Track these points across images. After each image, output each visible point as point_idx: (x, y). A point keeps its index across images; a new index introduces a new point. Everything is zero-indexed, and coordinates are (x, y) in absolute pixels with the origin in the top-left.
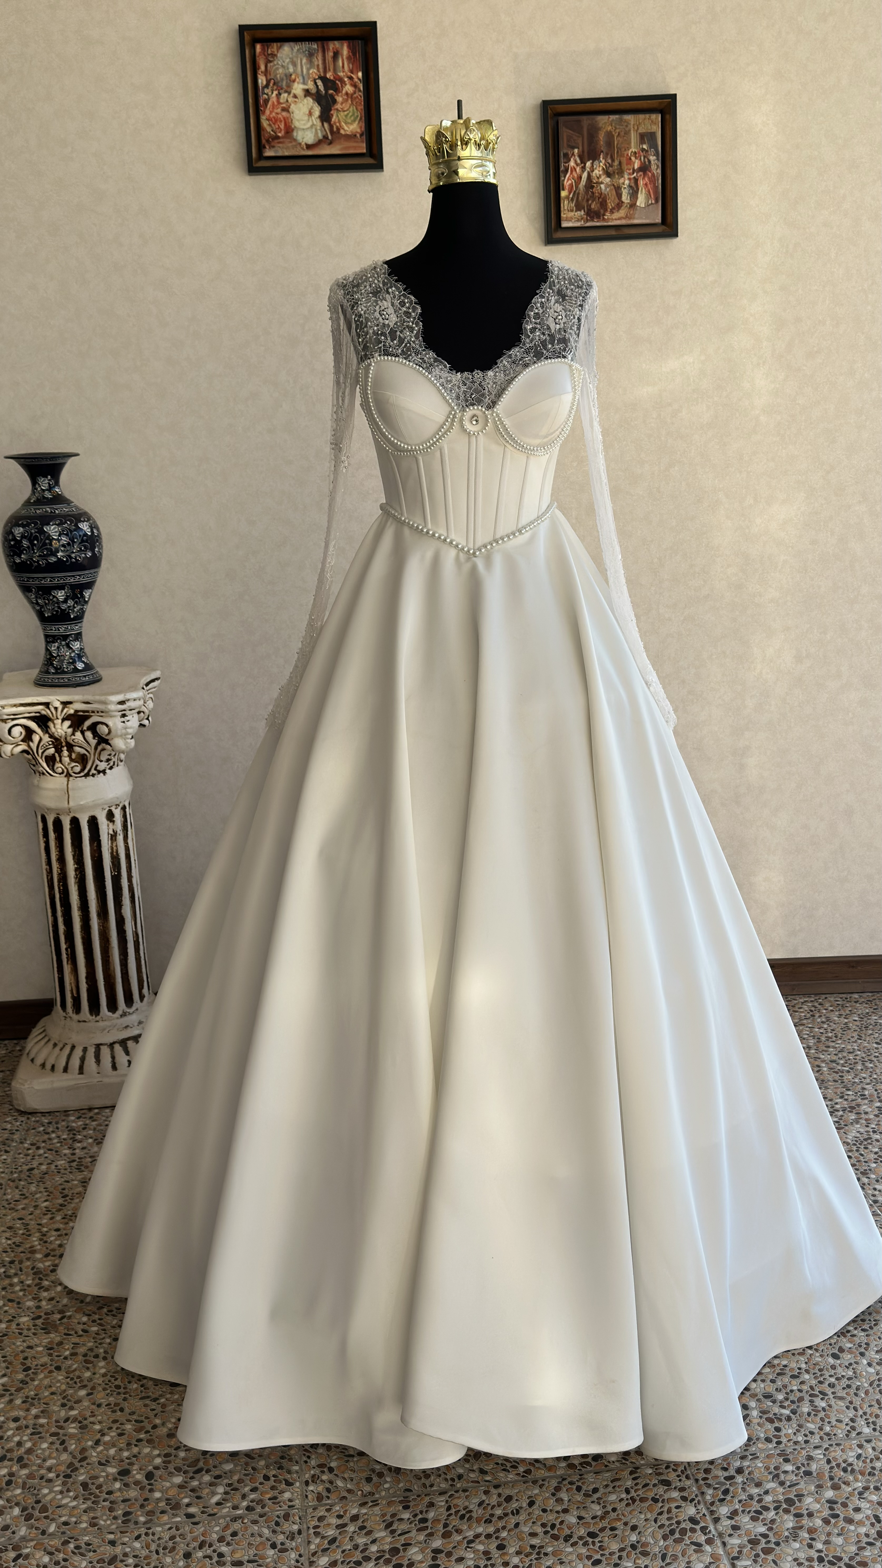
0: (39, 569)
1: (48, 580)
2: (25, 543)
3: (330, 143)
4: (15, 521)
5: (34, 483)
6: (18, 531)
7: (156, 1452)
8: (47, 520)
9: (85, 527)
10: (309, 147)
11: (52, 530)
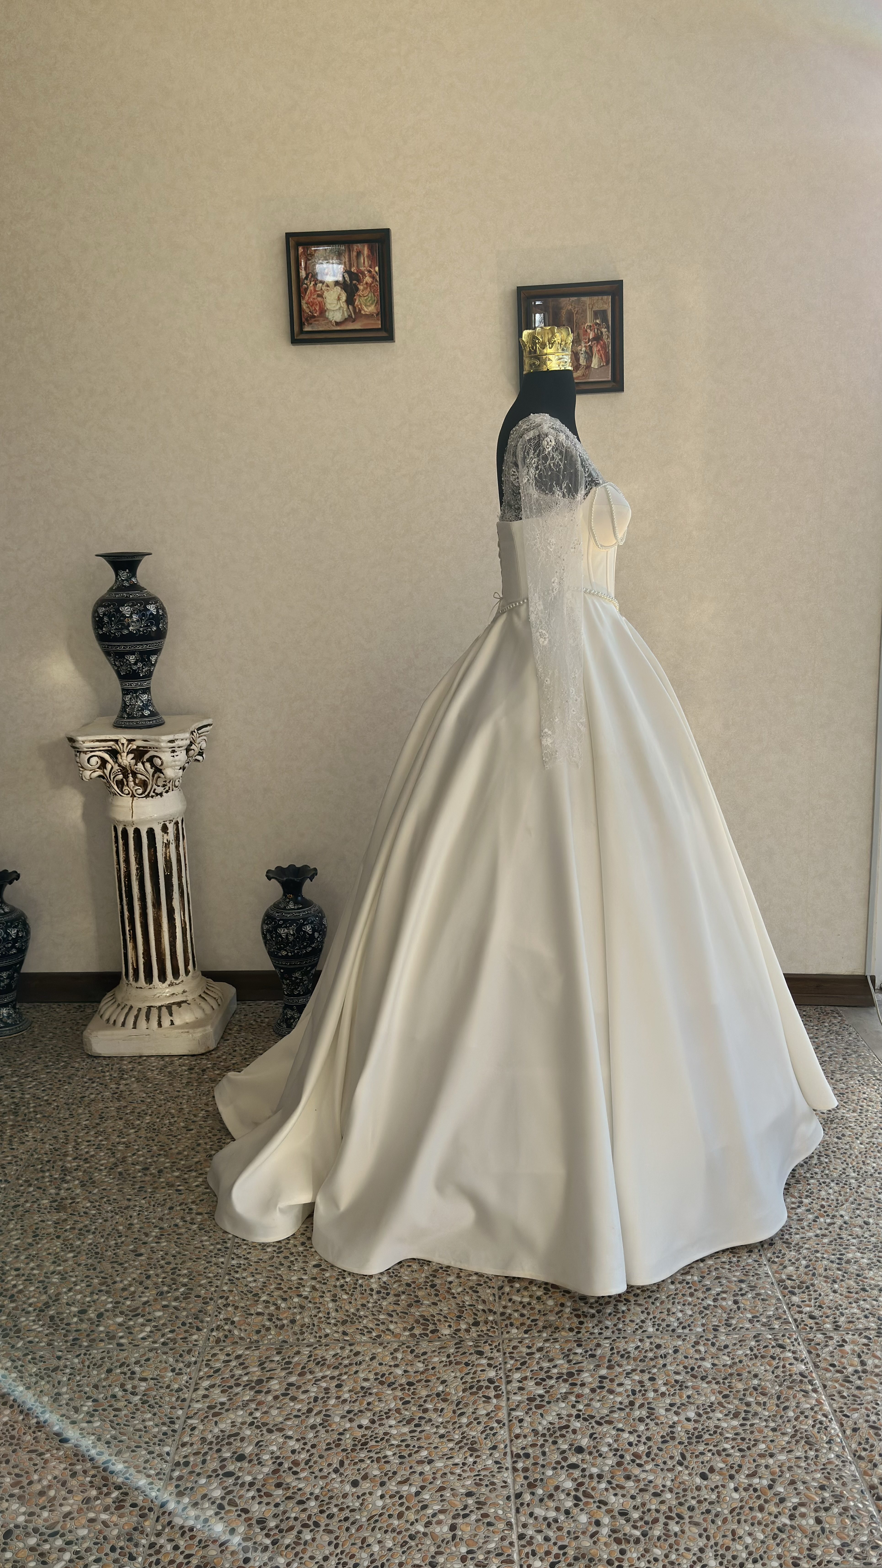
0: (116, 639)
1: (121, 647)
2: (106, 619)
3: (354, 321)
4: (101, 603)
5: (117, 575)
6: (101, 610)
7: (110, 1300)
8: (122, 602)
9: (152, 608)
10: (337, 324)
11: (126, 610)
